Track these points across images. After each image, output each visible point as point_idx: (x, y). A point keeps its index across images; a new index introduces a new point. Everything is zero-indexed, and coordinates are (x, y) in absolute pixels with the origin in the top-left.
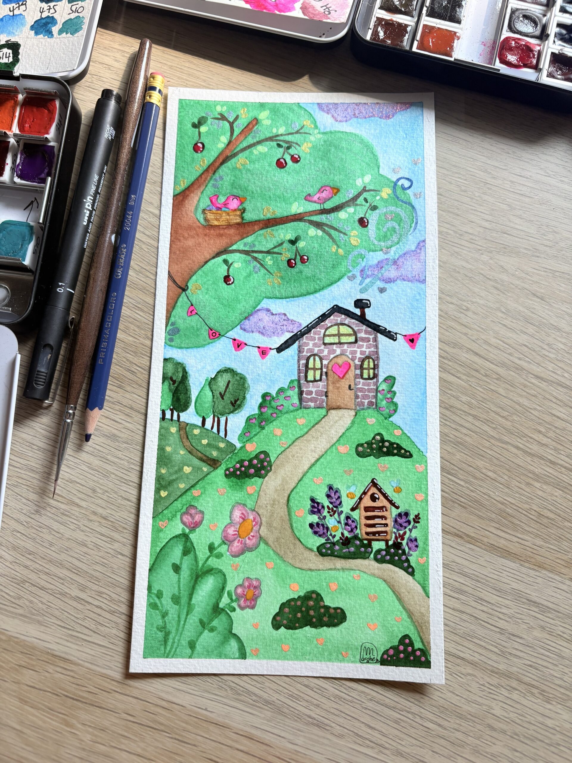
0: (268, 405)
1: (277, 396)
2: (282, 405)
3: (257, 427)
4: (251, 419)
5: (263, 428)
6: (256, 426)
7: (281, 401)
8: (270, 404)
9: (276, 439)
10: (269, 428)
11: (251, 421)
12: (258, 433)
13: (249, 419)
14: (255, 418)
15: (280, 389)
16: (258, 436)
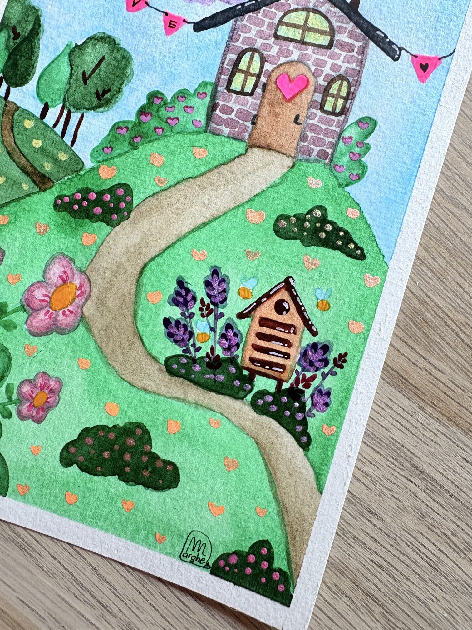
0: (154, 113)
1: (173, 101)
2: (177, 118)
3: (126, 144)
4: (121, 128)
5: (135, 148)
6: (124, 140)
7: (176, 111)
8: (158, 111)
9: (151, 171)
10: (145, 150)
11: (120, 131)
12: (126, 153)
13: (117, 127)
14: (128, 128)
15: (181, 91)
16: (123, 158)
